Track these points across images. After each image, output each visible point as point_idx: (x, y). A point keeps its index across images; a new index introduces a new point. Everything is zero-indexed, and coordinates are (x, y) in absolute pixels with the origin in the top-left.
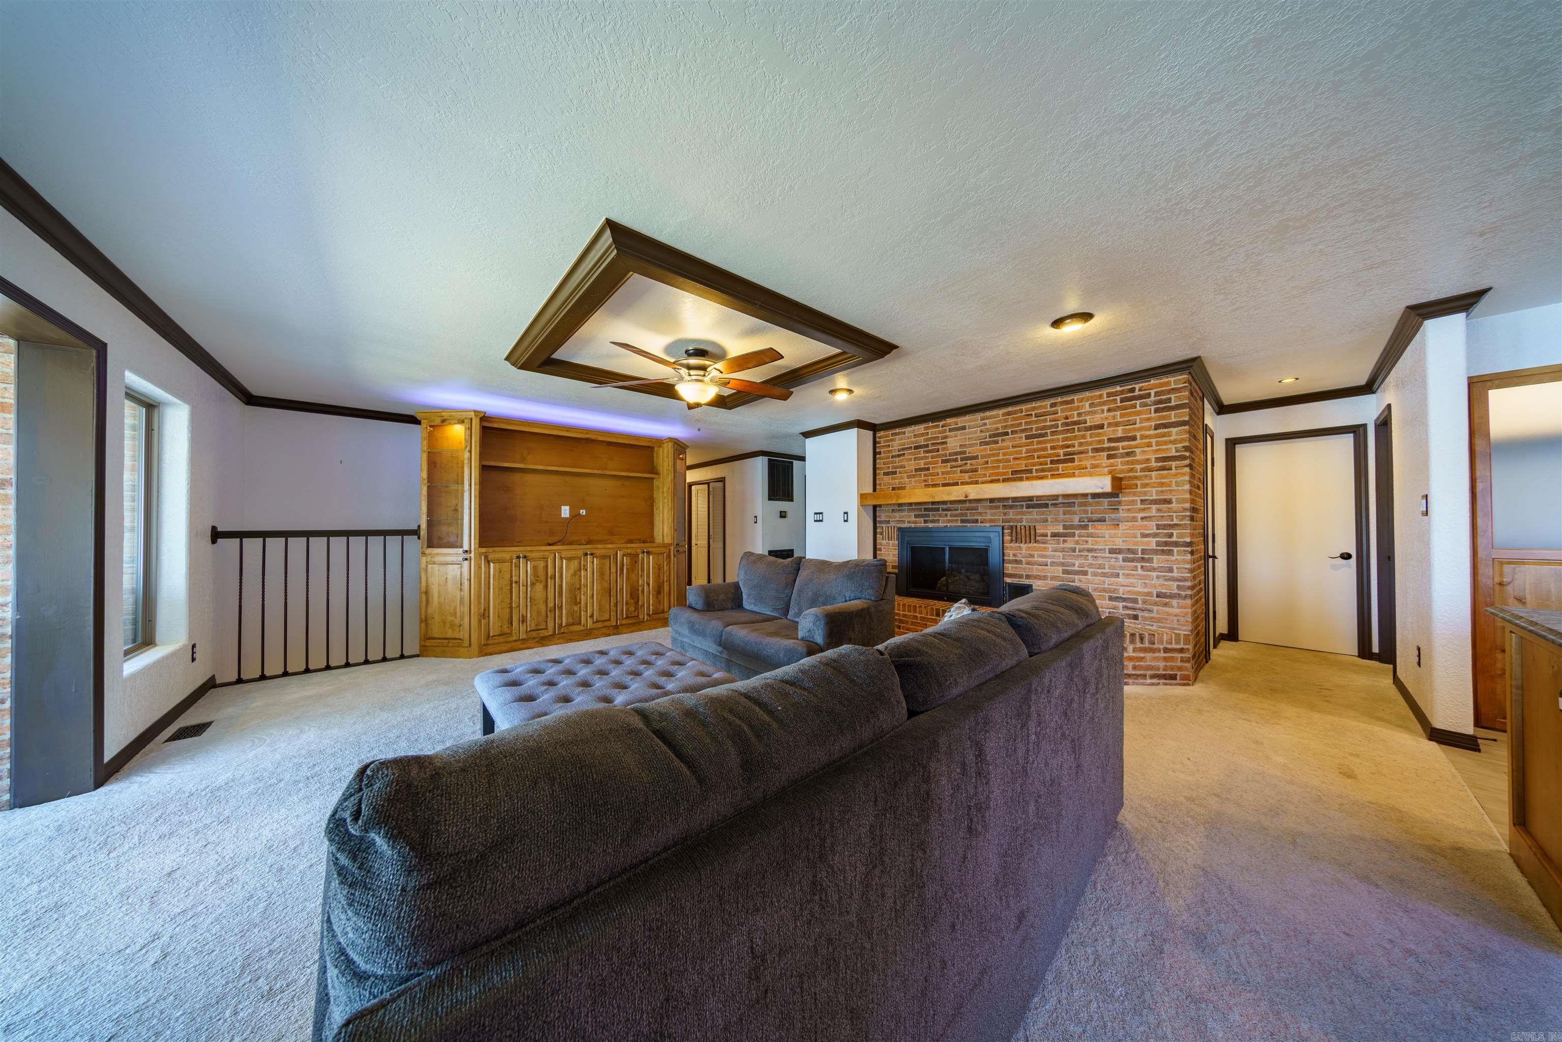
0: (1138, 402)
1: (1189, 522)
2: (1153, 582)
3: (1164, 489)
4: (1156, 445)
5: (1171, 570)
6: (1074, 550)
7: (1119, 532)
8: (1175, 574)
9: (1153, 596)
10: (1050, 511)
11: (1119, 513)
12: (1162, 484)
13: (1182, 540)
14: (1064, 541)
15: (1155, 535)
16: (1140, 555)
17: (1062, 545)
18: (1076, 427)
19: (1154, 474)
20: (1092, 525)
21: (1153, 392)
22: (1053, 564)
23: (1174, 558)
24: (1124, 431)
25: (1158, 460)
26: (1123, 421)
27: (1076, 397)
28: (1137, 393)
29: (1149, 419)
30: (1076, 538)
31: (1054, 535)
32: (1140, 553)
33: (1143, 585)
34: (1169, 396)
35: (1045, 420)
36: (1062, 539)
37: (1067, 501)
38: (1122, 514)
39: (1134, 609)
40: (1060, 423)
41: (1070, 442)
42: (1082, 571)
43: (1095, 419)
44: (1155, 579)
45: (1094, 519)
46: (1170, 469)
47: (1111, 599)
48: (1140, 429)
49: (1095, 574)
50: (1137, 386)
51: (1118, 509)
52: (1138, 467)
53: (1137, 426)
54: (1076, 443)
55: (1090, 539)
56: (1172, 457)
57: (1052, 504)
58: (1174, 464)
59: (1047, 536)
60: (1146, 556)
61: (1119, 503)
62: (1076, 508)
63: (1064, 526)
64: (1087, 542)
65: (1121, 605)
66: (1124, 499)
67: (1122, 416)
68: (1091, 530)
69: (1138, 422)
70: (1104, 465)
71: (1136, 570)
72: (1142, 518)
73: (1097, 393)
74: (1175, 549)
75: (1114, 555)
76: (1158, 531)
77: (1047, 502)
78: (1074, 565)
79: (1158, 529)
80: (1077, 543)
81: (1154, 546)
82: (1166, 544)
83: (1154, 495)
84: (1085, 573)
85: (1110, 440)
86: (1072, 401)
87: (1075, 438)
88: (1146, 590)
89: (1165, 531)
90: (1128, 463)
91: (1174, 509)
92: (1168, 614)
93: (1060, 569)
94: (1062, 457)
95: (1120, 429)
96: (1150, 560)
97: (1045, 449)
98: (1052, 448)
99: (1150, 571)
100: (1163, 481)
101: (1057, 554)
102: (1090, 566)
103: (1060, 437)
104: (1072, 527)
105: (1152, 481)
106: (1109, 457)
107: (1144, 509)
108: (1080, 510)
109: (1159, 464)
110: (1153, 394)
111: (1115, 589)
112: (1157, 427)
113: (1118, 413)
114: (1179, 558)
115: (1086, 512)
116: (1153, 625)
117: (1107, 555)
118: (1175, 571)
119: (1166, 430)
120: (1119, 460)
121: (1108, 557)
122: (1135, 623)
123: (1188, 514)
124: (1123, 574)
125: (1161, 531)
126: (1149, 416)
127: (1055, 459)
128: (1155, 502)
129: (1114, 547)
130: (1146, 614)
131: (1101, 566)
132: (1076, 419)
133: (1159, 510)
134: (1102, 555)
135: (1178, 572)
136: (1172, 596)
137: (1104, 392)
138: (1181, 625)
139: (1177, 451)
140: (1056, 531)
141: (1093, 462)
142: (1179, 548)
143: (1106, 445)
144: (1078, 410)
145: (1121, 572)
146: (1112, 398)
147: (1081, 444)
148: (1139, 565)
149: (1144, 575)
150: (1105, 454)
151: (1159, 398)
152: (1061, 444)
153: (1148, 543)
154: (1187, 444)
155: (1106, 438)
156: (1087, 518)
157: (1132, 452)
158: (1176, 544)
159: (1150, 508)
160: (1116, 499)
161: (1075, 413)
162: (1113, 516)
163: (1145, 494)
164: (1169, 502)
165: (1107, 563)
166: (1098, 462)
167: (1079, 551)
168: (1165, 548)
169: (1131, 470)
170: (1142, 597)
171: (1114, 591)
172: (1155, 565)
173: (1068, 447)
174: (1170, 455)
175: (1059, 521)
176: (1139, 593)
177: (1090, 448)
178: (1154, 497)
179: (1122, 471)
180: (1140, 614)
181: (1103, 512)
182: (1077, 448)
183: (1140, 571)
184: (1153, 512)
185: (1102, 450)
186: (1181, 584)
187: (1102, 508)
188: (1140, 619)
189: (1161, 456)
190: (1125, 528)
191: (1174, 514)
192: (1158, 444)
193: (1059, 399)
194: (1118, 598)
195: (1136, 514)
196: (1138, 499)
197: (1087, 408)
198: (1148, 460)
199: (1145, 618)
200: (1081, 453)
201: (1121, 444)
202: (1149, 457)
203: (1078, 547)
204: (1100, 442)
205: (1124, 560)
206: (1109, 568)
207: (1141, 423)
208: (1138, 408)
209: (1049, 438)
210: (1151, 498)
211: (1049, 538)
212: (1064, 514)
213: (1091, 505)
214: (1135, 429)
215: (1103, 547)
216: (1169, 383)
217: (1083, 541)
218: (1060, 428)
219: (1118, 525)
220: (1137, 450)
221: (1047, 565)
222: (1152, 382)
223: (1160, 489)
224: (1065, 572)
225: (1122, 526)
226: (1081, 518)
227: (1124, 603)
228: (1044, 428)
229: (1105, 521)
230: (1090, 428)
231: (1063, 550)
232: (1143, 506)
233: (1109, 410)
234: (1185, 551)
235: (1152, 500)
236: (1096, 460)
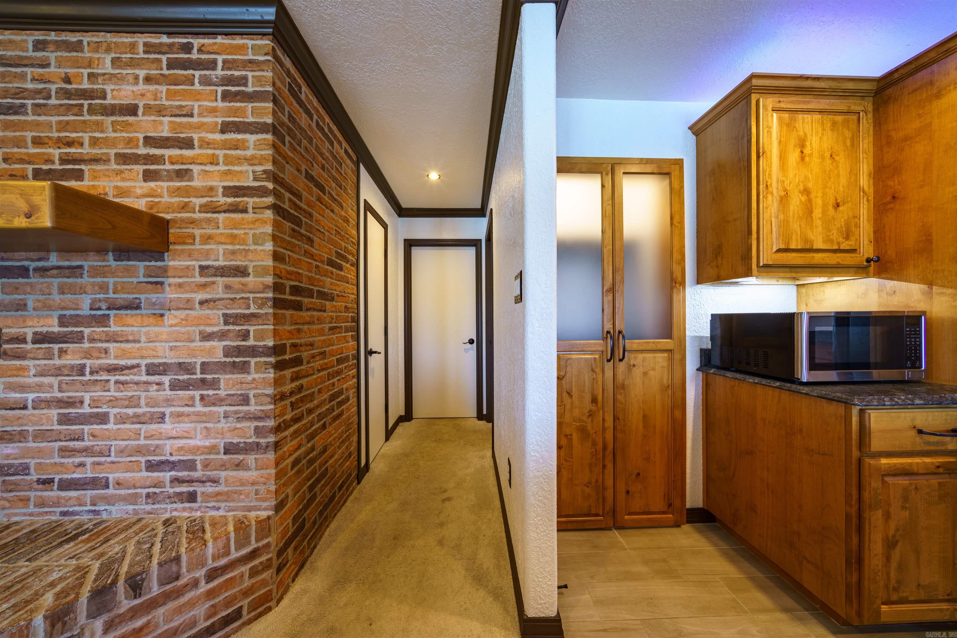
0: (197, 73)
1: (271, 311)
2: (220, 425)
3: (237, 247)
4: (225, 164)
5: (245, 400)
6: (81, 370)
7: (163, 330)
8: (253, 408)
9: (218, 453)
10: (31, 285)
11: (163, 292)
12: (233, 239)
13: (262, 343)
14: (62, 352)
15: (222, 336)
16: (199, 376)
17: (57, 362)
18: (86, 103)
19: (221, 217)
20: (116, 315)
21: (220, 59)
22: (38, 404)
23: (250, 378)
24: (174, 127)
25: (230, 191)
26: (171, 107)
27: (87, 38)
28: (195, 55)
29: (213, 111)
30: (86, 345)
31: (40, 338)
32: (198, 371)
33: (204, 431)
34: (244, 73)
35: (23, 77)
36: (56, 347)
37: (67, 263)
38: (170, 294)
39: (190, 481)
40: (53, 87)
41: (74, 135)
42: (98, 414)
43: (123, 93)
44: (222, 420)
45: (121, 302)
46: (245, 211)
47: (151, 467)
48: (200, 127)
49: (122, 419)
50: (197, 42)
51: (162, 283)
52: (197, 202)
53: (195, 120)
54: (86, 137)
55: (111, 346)
56: (249, 188)
57: (36, 270)
58: (250, 201)
59: (24, 341)
60: (208, 376)
61: (164, 271)
62: (86, 280)
63: (61, 317)
64: (106, 351)
65: (167, 476)
66: (171, 263)
67: (170, 95)
68: (114, 328)
69: (196, 111)
70: (139, 191)
71: (193, 406)
72: (202, 303)
73: (127, 39)
74: (253, 361)
75: (156, 378)
76: (227, 328)
77: (26, 263)
78: (82, 402)
79: (226, 323)
80: (88, 355)
81: (219, 357)
82: (239, 351)
83: (221, 258)
84: (103, 418)
85: (149, 141)
86: (78, 47)
87: (84, 126)
88: (207, 443)
89: (238, 328)
90: (177, 192)
91: (251, 286)
92: (242, 483)
93: (54, 413)
94: (57, 166)
95: (166, 119)
96: (214, 384)
97: (19, 143)
98: (37, 142)
99: (214, 404)
100: (235, 232)
101: (46, 380)
102: (114, 402)
103: (54, 119)
104: (77, 321)
105: (219, 231)
106: (148, 176)
107: (204, 286)
108: (93, 284)
109: (230, 200)
110: (220, 64)
111: (157, 446)
112: (225, 128)
113: (164, 88)
114: (256, 376)
115: (104, 288)
116: (218, 509)
117: (144, 378)
118: (252, 401)
119: (240, 136)
120: (165, 184)
121: (145, 383)
122: (191, 509)
123: (270, 295)
124: (172, 413)
125: (231, 327)
126: (214, 104)
127: (45, 167)
128: (222, 272)
129: (156, 361)
130: (209, 489)
131: (133, 402)
132: (86, 85)
133: (228, 287)
134: (136, 378)
135: (256, 404)
136: (247, 449)
137: (141, 40)
138: (261, 500)
139: (255, 179)
140: (44, 329)
141: (120, 184)
142: (258, 359)
143: (142, 151)
144: (90, 66)
145: (168, 411)
146: (152, 56)
147: (94, 142)
148: (197, 394)
149: (205, 414)
150: (140, 168)
151: (229, 73)
152: (56, 135)
153: (211, 352)
154: (269, 167)
155: (141, 136)
156: (106, 300)
157: (187, 170)
158: (253, 351)
159: (214, 283)
160: (159, 264)
161: (85, 72)
162: (154, 297)
163: (207, 254)
164: (242, 272)
165: (143, 395)
166: (128, 184)
167: (91, 373)
168: (237, 360)
169: (184, 207)
170: (202, 457)
171: (157, 449)
172: (222, 393)
173: (70, 143)
174: (246, 184)
175: (50, 308)
176: (196, 450)
177: (112, 152)
178: (221, 263)
179: (169, 208)
180: (200, 489)
181: (138, 288)
182: (86, 150)
183: (199, 408)
184: (219, 292)
185: (134, 159)
186: (261, 424)
187: (135, 280)
188: (199, 499)
189: (231, 184)
190: (173, 322)
191: (251, 296)
192: (228, 160)
193: (53, 36)
194: (162, 462)
195: (193, 295)
196: (196, 264)
197: (107, 67)
198: (211, 189)
199: (207, 497)
200: (96, 160)
201: (167, 152)
202: (214, 184)
203: (88, 362)
204: (130, 142)
205: (174, 386)
206: (147, 405)
207: (200, 115)
208: (197, 86)
209: (31, 118)
210: (216, 264)
211: (29, 346)
212: (62, 291)
213: (113, 274)
214: (191, 126)
215: (134, 362)
216: (242, 49)
217: (99, 350)
218: (53, 101)
219: (162, 315)
220: (196, 169)
221: (25, 408)
222: (220, 40)
223: (230, 247)
224: (64, 420)
225: (171, 318)
226: (94, 301)
227: (173, 473)
228: (20, 93)
229: (138, 307)
230: (112, 110)
231: (58, 372)
232: (204, 280)
233: (148, 80)
234: (266, 363)
235: (217, 268)
236: (123, 180)
